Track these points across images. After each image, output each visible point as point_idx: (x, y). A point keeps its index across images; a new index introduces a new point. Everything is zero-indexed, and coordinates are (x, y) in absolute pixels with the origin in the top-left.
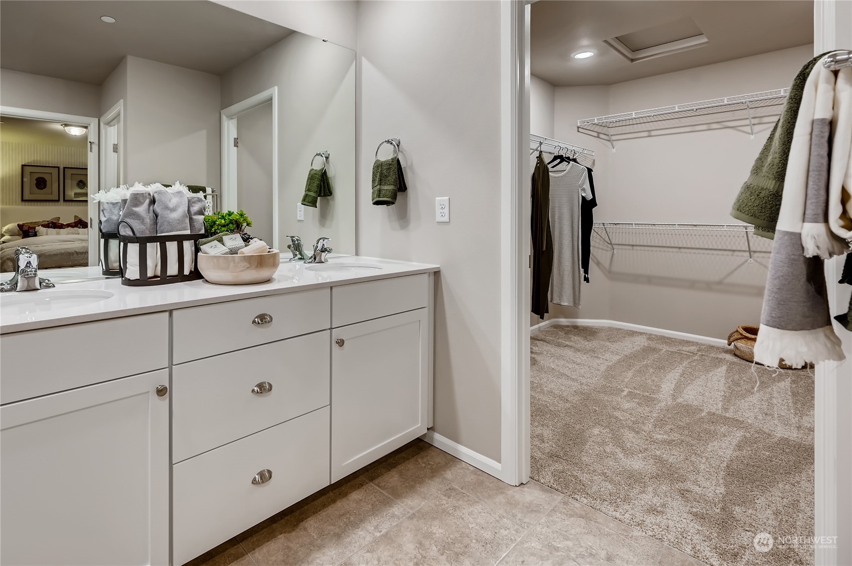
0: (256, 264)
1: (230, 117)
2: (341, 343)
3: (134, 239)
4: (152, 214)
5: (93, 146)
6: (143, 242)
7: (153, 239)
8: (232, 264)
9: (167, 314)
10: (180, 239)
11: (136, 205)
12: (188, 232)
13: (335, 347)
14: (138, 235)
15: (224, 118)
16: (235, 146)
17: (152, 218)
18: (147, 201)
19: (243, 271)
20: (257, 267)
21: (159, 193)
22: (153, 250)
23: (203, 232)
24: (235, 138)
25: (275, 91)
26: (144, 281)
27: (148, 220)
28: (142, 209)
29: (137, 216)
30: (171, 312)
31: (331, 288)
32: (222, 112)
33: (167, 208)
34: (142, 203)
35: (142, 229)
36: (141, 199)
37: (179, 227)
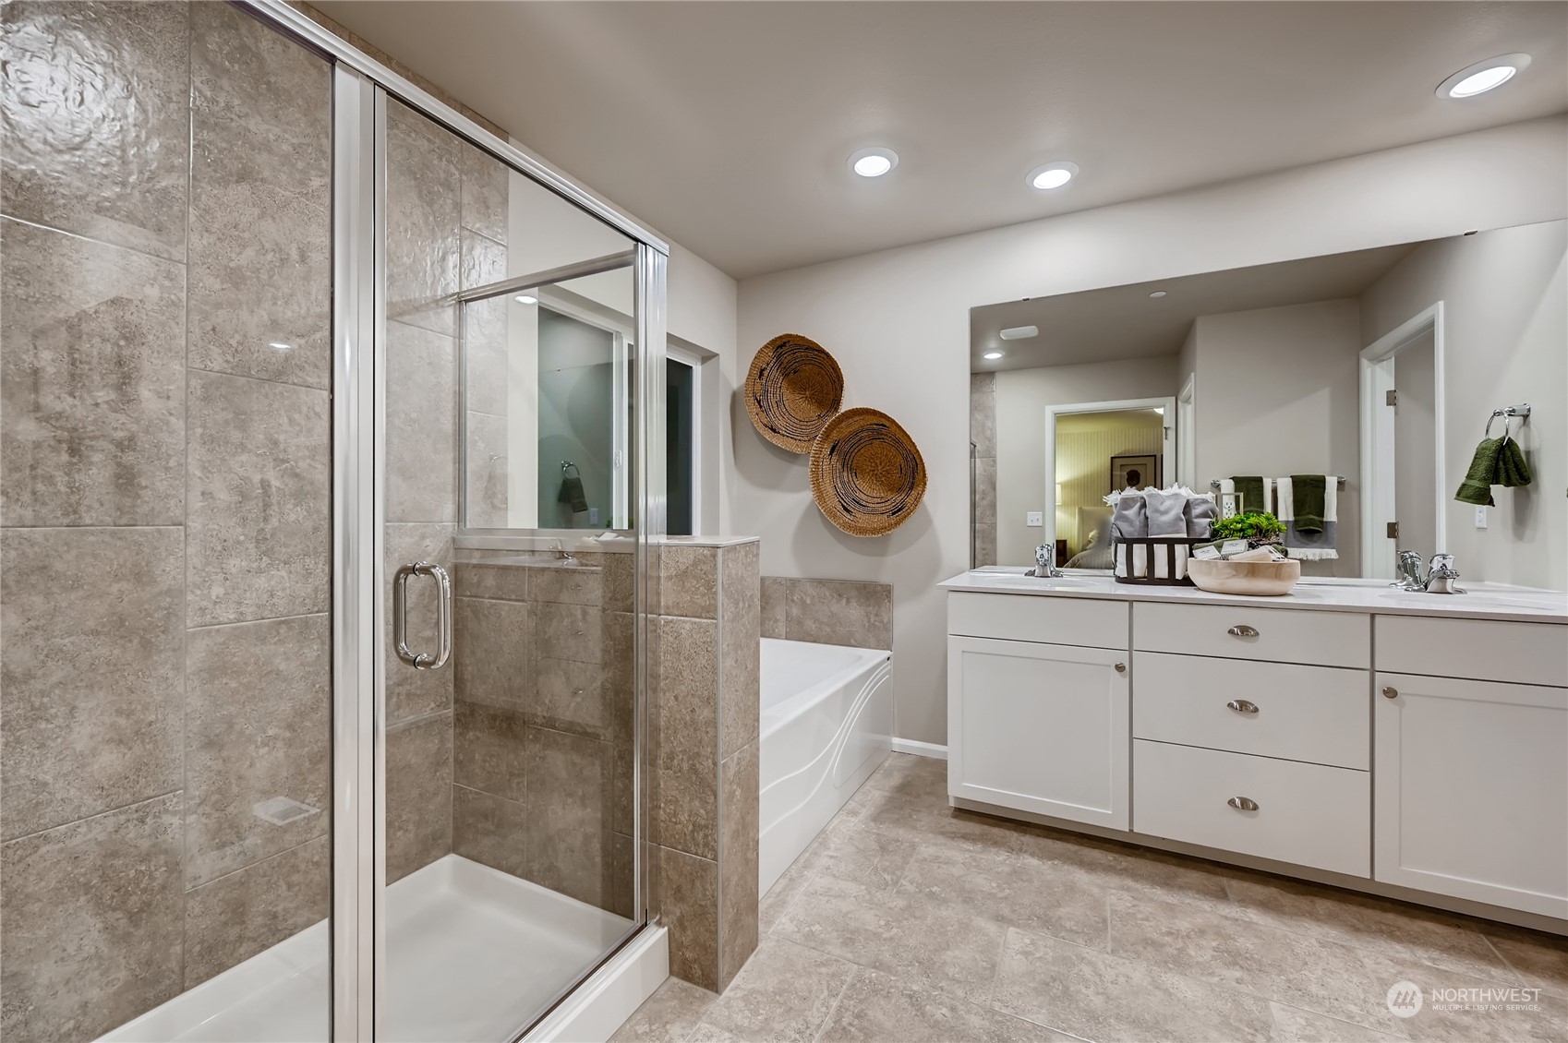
0: (1246, 572)
1: (1377, 359)
2: (1391, 693)
3: (1123, 540)
4: (1142, 517)
5: (1169, 432)
6: (1130, 543)
7: (1139, 541)
8: (1215, 570)
9: (1127, 603)
10: (1171, 543)
11: (1126, 509)
12: (1185, 536)
13: (1381, 700)
14: (1127, 536)
15: (1364, 362)
16: (1388, 404)
17: (1142, 521)
18: (1138, 505)
19: (1228, 578)
20: (1246, 576)
21: (1150, 496)
22: (1140, 551)
23: (1207, 536)
24: (1388, 392)
25: (1439, 310)
26: (1130, 580)
27: (1138, 522)
28: (1131, 513)
29: (1125, 519)
30: (1131, 602)
31: (1373, 616)
32: (1362, 353)
33: (1157, 511)
34: (1132, 507)
35: (1129, 531)
36: (1131, 504)
37: (1170, 530)
